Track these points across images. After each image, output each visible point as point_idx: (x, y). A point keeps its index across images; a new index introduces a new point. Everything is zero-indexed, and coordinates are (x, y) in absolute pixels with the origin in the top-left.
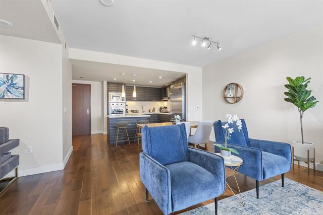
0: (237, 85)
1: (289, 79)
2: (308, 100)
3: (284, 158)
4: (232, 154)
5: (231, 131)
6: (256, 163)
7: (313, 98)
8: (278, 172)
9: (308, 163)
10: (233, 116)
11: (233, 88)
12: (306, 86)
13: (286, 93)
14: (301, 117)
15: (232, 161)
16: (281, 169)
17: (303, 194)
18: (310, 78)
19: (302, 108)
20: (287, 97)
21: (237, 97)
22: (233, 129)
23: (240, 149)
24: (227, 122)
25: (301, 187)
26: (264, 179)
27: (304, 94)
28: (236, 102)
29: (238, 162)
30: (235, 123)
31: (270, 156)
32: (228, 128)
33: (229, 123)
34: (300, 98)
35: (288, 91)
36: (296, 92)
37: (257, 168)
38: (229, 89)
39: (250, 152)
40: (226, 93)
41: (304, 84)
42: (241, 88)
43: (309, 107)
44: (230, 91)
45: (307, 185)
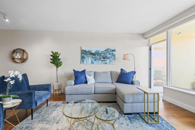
0: (24, 51)
1: (52, 52)
2: (60, 63)
3: (48, 92)
4: (13, 98)
5: (12, 82)
6: (31, 99)
7: (61, 62)
8: (44, 100)
9: (59, 91)
10: (15, 72)
11: (20, 52)
12: (59, 56)
13: (51, 59)
14: (57, 71)
15: (13, 104)
16: (46, 98)
17: (55, 105)
18: (60, 53)
19: (57, 67)
20: (52, 61)
21: (23, 59)
22: (14, 81)
23: (21, 93)
24: (10, 77)
25: (55, 103)
26: (36, 106)
27: (58, 60)
28: (23, 62)
29: (18, 102)
30: (16, 76)
31: (41, 93)
32: (10, 81)
33: (11, 77)
34: (56, 62)
35: (52, 58)
36: (55, 59)
37: (32, 102)
38: (17, 53)
39: (28, 93)
40: (14, 55)
41: (58, 55)
42: (27, 53)
43: (60, 66)
44: (18, 54)
45: (58, 101)
